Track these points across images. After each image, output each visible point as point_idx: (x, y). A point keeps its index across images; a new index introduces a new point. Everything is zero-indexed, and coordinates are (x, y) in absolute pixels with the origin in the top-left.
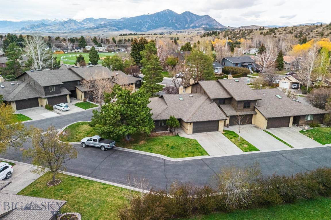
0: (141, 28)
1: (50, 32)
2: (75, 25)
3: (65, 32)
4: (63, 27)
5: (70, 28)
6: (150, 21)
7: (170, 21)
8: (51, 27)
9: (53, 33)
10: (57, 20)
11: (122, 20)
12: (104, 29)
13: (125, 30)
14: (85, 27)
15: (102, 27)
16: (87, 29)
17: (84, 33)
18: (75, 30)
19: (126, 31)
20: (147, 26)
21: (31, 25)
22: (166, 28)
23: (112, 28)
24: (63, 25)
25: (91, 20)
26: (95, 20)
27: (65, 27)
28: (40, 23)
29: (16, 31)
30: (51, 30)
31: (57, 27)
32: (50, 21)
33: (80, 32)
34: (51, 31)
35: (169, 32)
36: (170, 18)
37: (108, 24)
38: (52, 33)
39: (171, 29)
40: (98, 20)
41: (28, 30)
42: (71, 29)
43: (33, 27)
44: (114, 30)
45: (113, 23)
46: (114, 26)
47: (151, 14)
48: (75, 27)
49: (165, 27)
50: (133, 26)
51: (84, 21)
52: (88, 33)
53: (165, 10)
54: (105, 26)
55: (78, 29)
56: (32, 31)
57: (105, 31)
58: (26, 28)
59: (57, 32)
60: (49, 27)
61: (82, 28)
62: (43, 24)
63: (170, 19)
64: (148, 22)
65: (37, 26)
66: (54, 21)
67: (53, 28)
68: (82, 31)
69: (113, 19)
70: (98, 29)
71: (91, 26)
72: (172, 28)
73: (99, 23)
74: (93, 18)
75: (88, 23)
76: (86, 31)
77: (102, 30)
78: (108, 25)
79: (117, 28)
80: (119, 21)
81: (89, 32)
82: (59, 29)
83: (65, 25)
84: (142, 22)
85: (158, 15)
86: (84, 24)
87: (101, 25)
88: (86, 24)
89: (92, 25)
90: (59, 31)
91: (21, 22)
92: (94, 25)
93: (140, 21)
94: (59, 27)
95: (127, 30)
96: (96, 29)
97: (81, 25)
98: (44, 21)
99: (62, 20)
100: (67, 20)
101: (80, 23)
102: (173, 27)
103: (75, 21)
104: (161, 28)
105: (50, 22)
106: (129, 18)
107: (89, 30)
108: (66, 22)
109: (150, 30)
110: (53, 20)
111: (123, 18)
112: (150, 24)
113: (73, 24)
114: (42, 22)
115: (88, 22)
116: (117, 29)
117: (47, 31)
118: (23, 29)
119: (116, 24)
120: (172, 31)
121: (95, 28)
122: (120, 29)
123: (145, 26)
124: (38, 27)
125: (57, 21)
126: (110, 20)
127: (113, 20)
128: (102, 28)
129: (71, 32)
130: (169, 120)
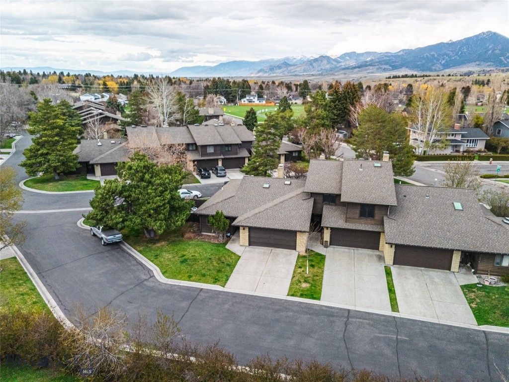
0: (433, 65)
1: (292, 74)
2: (327, 64)
3: (313, 75)
4: (311, 67)
5: (319, 68)
6: (451, 53)
7: (490, 52)
8: (295, 67)
9: (296, 75)
10: (305, 57)
11: (401, 53)
12: (369, 69)
13: (403, 69)
14: (341, 66)
15: (367, 66)
16: (344, 69)
17: (338, 75)
18: (327, 70)
19: (405, 71)
20: (443, 62)
21: (271, 66)
22: (479, 65)
23: (381, 66)
24: (311, 64)
25: (352, 55)
26: (359, 55)
27: (313, 67)
28: (282, 62)
29: (252, 73)
30: (295, 71)
31: (303, 68)
32: (295, 59)
33: (333, 74)
34: (294, 74)
35: (484, 70)
36: (490, 47)
37: (377, 60)
38: (294, 76)
39: (490, 65)
40: (362, 55)
41: (266, 72)
42: (322, 69)
43: (273, 69)
44: (385, 70)
45: (385, 58)
46: (387, 64)
47: (454, 40)
48: (328, 67)
49: (477, 63)
50: (419, 63)
51: (341, 57)
52: (344, 75)
53: (483, 33)
54: (372, 64)
55: (331, 69)
56: (270, 74)
57: (371, 71)
58: (264, 70)
59: (302, 74)
60: (292, 68)
61: (337, 67)
62: (285, 64)
63: (491, 49)
64: (447, 55)
65: (278, 66)
66: (301, 58)
67: (298, 69)
68: (336, 72)
69: (386, 52)
70: (360, 69)
71: (351, 65)
72: (492, 64)
73: (363, 59)
74: (355, 52)
75: (348, 60)
76: (343, 72)
77: (366, 70)
78: (377, 62)
79: (390, 66)
80: (396, 56)
81: (345, 74)
82: (305, 71)
83: (315, 64)
84: (436, 56)
85: (467, 42)
86: (340, 62)
87: (366, 62)
88: (343, 62)
89: (352, 63)
90: (305, 74)
91: (259, 61)
92: (355, 64)
93: (432, 53)
94: (305, 67)
95: (407, 69)
96: (357, 69)
97: (336, 63)
98: (288, 59)
99: (312, 57)
100: (317, 56)
101: (335, 60)
102: (493, 62)
103: (328, 58)
104: (470, 65)
105: (295, 60)
106: (413, 49)
107: (346, 71)
108: (316, 60)
109: (449, 67)
110: (300, 58)
111: (403, 50)
112: (450, 57)
113: (325, 62)
114: (286, 61)
115: (347, 58)
116: (390, 68)
117: (289, 73)
118: (260, 71)
119: (389, 60)
120: (489, 69)
121: (355, 68)
122: (394, 68)
123: (440, 61)
124: (279, 67)
125: (304, 59)
126: (382, 54)
127: (387, 55)
128: (367, 68)
129: (320, 75)
130: (213, 216)
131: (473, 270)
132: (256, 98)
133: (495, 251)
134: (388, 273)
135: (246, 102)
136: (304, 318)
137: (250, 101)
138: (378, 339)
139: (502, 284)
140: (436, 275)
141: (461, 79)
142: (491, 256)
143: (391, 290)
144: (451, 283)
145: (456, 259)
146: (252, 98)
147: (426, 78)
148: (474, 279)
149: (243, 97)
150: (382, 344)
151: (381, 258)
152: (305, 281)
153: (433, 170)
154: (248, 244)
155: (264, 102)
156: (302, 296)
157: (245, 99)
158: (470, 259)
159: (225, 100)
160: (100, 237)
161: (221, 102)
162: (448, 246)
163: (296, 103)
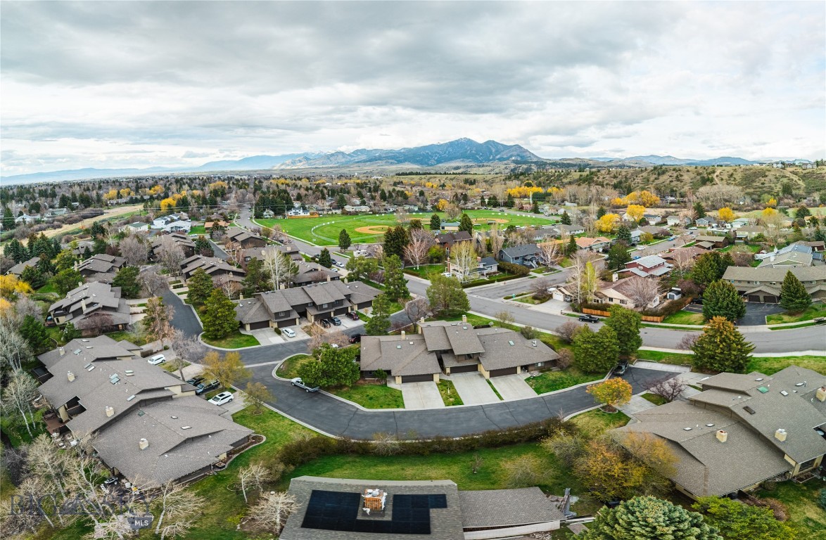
0: (428, 161)
1: (312, 167)
2: (342, 158)
3: (332, 168)
4: (328, 161)
5: (336, 161)
6: (441, 152)
7: (469, 152)
8: (314, 161)
10: (323, 152)
11: (402, 151)
12: (378, 163)
13: (408, 163)
14: (355, 160)
15: (377, 160)
16: (358, 162)
17: (353, 167)
18: (342, 163)
20: (436, 158)
21: (292, 160)
22: (463, 161)
23: (389, 161)
24: (329, 158)
25: (362, 151)
26: (368, 151)
27: (331, 161)
28: (302, 156)
29: (274, 166)
30: (315, 164)
31: (321, 161)
32: (314, 153)
33: (349, 167)
35: (466, 166)
36: (468, 148)
37: (384, 156)
38: (315, 168)
39: (471, 161)
40: (371, 151)
41: (288, 165)
42: (338, 162)
44: (393, 164)
45: (390, 155)
46: (393, 159)
47: (442, 143)
48: (343, 160)
49: (462, 159)
51: (353, 153)
52: (358, 167)
53: (461, 138)
54: (380, 158)
55: (347, 163)
56: (293, 167)
57: (380, 164)
59: (321, 166)
60: (311, 161)
61: (351, 161)
62: (306, 158)
63: (469, 150)
64: (438, 153)
65: (299, 160)
66: (319, 153)
67: (317, 162)
68: (351, 165)
70: (371, 163)
71: (363, 159)
73: (372, 154)
74: (365, 149)
75: (360, 155)
76: (357, 165)
77: (376, 163)
79: (396, 160)
80: (399, 152)
81: (360, 167)
82: (323, 164)
83: (331, 158)
84: (430, 154)
85: (451, 145)
86: (353, 157)
87: (375, 157)
88: (356, 157)
89: (364, 157)
90: (324, 166)
91: (281, 156)
92: (366, 158)
93: (427, 152)
94: (324, 160)
96: (369, 163)
97: (349, 158)
98: (307, 153)
99: (328, 152)
100: (333, 152)
101: (349, 155)
103: (343, 153)
105: (313, 155)
106: (412, 148)
107: (360, 164)
108: (332, 155)
109: (441, 162)
110: (317, 153)
111: (404, 148)
112: (441, 155)
113: (340, 156)
114: (305, 155)
115: (359, 153)
117: (309, 166)
119: (395, 156)
120: (469, 165)
121: (367, 161)
122: (399, 162)
123: (434, 157)
125: (322, 154)
126: (387, 151)
127: (391, 151)
129: (337, 167)
132: (302, 211)
134: (490, 383)
135: (293, 214)
137: (296, 213)
138: (502, 414)
140: (511, 378)
141: (454, 177)
142: (533, 365)
143: (495, 391)
144: (520, 380)
145: (519, 370)
146: (297, 211)
147: (428, 176)
148: (528, 375)
149: (289, 209)
150: (505, 415)
151: (481, 375)
152: (451, 397)
155: (308, 214)
156: (453, 405)
157: (292, 212)
158: (525, 368)
159: (273, 213)
160: (304, 388)
161: (270, 215)
162: (515, 365)
163: (336, 213)
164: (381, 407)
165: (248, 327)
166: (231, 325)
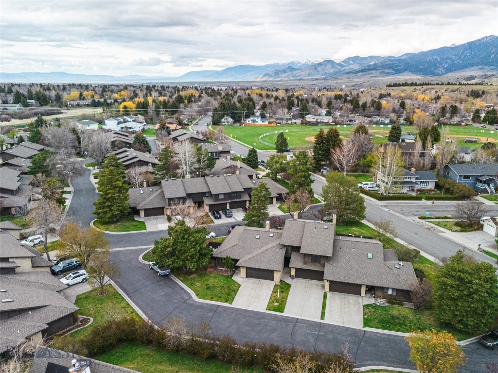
0: (435, 69)
1: (297, 78)
2: (331, 68)
3: (317, 79)
4: (315, 71)
5: (324, 72)
6: (454, 57)
7: (493, 55)
8: (299, 71)
9: (300, 80)
10: (310, 61)
11: (405, 57)
12: (372, 73)
13: (406, 73)
14: (345, 70)
15: (370, 70)
16: (348, 73)
17: (342, 79)
18: (331, 74)
19: (408, 75)
20: (446, 66)
21: (276, 70)
22: (481, 69)
23: (385, 70)
24: (316, 68)
25: (356, 59)
26: (362, 59)
27: (318, 71)
28: (287, 66)
29: (257, 78)
30: (300, 76)
31: (307, 72)
32: (300, 63)
33: (336, 79)
34: (299, 78)
35: (485, 75)
36: (493, 50)
37: (381, 65)
38: (299, 80)
39: (492, 69)
40: (366, 58)
41: (271, 76)
42: (326, 73)
43: (278, 73)
44: (388, 74)
45: (388, 63)
46: (390, 68)
47: (457, 44)
48: (332, 71)
49: (480, 67)
50: (421, 67)
51: (345, 61)
52: (347, 79)
53: (486, 37)
54: (375, 68)
55: (335, 73)
56: (276, 78)
57: (374, 75)
58: (269, 74)
59: (306, 78)
60: (297, 72)
61: (341, 71)
62: (290, 68)
63: (493, 53)
64: (450, 59)
65: (283, 70)
66: (306, 62)
67: (302, 73)
68: (340, 76)
69: (390, 57)
70: (363, 73)
71: (355, 69)
72: (495, 67)
73: (366, 63)
74: (359, 57)
75: (351, 64)
76: (347, 76)
77: (370, 74)
78: (380, 66)
79: (394, 70)
80: (399, 60)
81: (349, 78)
82: (309, 75)
83: (319, 69)
84: (439, 60)
85: (471, 46)
86: (344, 66)
87: (370, 66)
88: (347, 66)
89: (356, 67)
90: (309, 78)
91: (265, 65)
92: (358, 67)
93: (435, 58)
94: (310, 71)
95: (410, 73)
96: (361, 73)
97: (339, 67)
98: (293, 63)
99: (316, 61)
100: (321, 61)
101: (339, 64)
102: (495, 66)
103: (332, 62)
104: (472, 68)
105: (299, 65)
106: (417, 53)
107: (351, 75)
108: (320, 64)
109: (451, 71)
110: (304, 62)
111: (407, 54)
112: (453, 61)
113: (329, 66)
114: (291, 65)
115: (351, 62)
116: (394, 72)
117: (293, 77)
118: (266, 75)
119: (393, 64)
120: (491, 74)
121: (359, 72)
122: (398, 72)
123: (443, 65)
124: (284, 72)
125: (309, 63)
126: (385, 58)
127: (390, 59)
128: (371, 72)
129: (324, 79)
130: (224, 259)
131: (374, 296)
132: (260, 119)
133: (383, 286)
134: (325, 297)
135: (251, 122)
136: (273, 323)
137: (254, 121)
138: (308, 334)
139: (387, 304)
140: (351, 298)
141: (458, 89)
142: (382, 289)
143: (324, 307)
144: (359, 303)
145: (363, 289)
146: (256, 119)
147: (425, 87)
148: (372, 301)
149: (247, 117)
150: (310, 337)
151: (323, 287)
152: (277, 302)
153: (387, 210)
154: (245, 277)
155: (267, 123)
156: (274, 310)
157: (250, 120)
158: (371, 290)
159: (232, 120)
160: (157, 271)
161: (228, 122)
162: (358, 282)
163: (295, 123)
164: (212, 299)
165: (142, 213)
166: (120, 208)
